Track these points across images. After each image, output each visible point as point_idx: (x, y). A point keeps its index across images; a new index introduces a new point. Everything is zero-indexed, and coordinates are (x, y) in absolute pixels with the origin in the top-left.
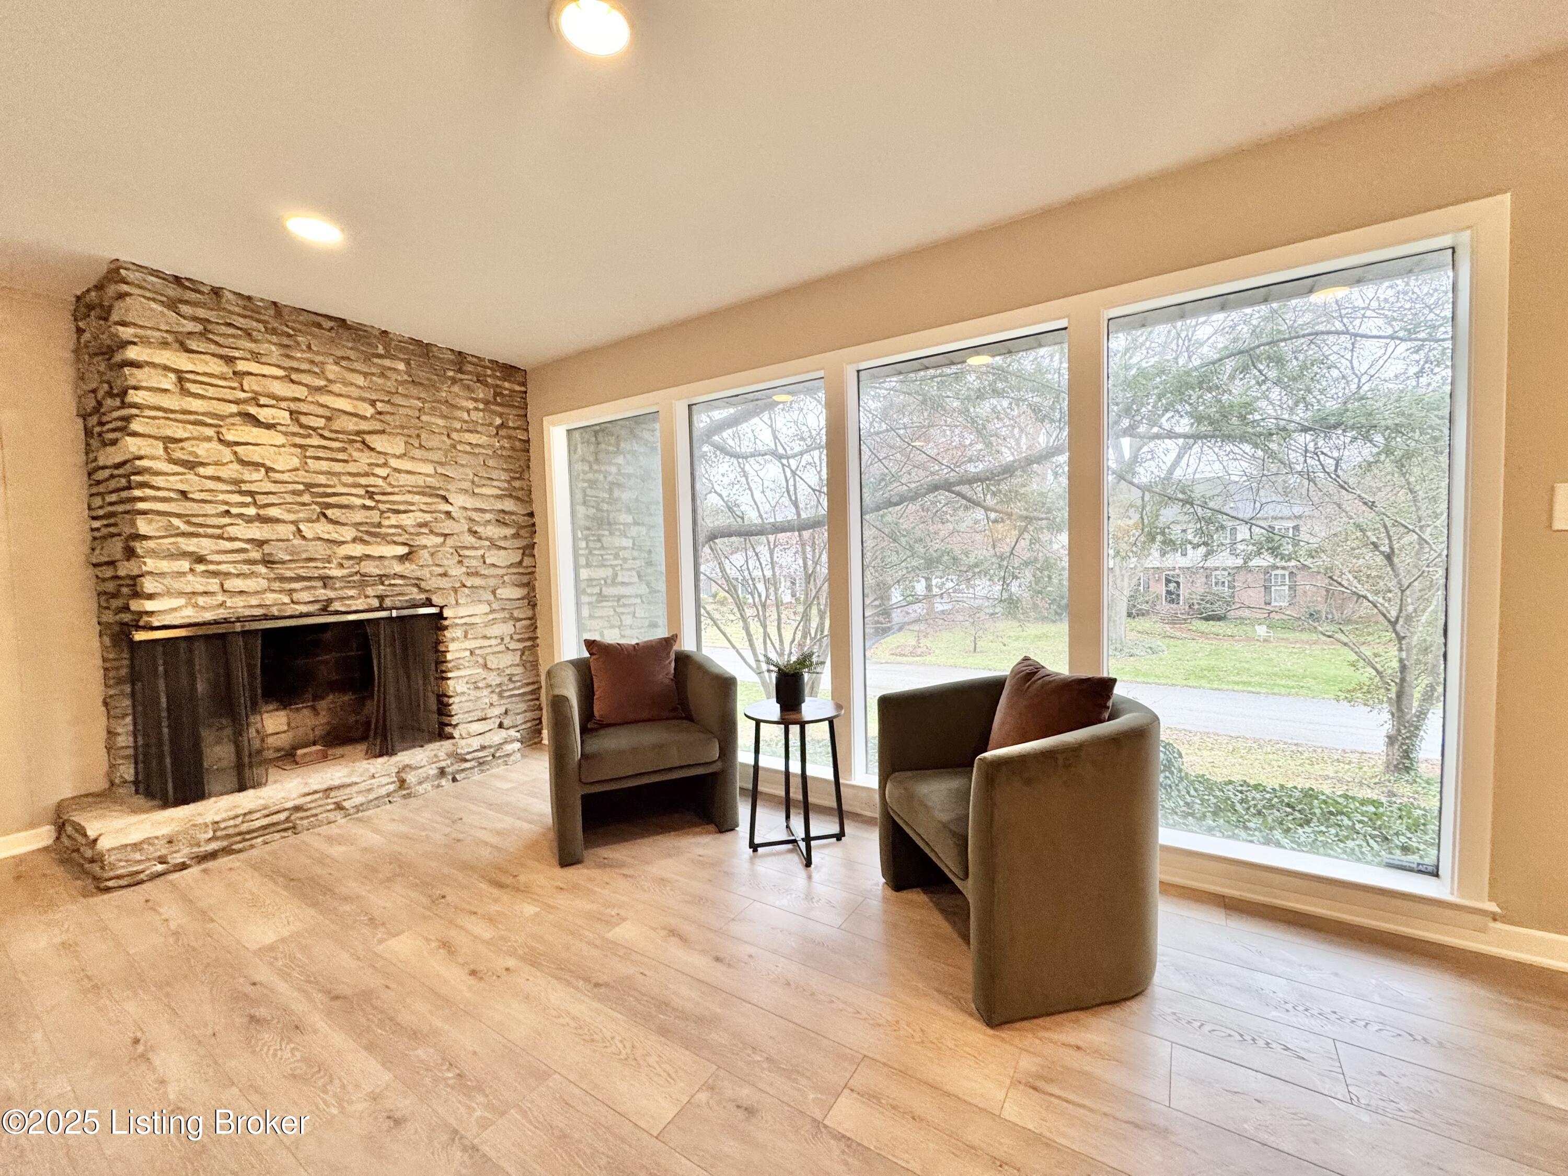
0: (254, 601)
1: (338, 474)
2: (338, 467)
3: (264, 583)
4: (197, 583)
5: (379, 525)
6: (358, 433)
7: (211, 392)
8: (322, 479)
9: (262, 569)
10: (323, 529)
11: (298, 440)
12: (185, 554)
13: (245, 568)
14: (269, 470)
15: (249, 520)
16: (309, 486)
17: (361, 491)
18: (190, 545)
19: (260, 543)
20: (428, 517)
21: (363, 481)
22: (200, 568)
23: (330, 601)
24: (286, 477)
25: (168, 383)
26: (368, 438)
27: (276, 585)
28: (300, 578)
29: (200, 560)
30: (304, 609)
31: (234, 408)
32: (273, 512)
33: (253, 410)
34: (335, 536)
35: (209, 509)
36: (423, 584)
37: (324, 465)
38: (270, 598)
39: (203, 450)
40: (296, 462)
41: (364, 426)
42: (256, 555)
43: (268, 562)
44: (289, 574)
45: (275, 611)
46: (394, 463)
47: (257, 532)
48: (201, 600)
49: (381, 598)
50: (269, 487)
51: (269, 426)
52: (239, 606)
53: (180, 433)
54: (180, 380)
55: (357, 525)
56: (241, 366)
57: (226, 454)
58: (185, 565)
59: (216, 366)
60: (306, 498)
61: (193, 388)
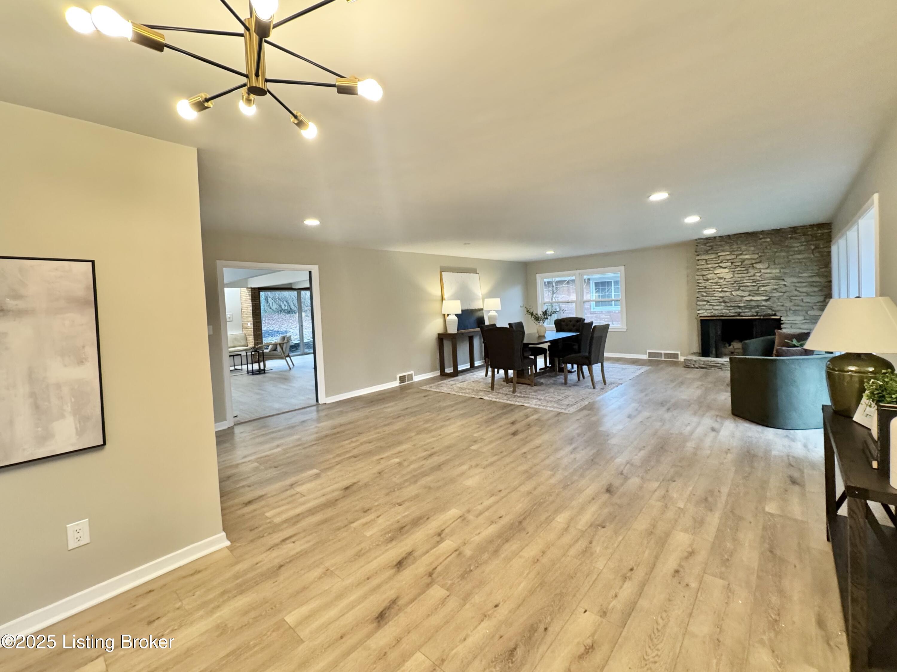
0: (720, 312)
1: (744, 277)
2: (744, 275)
3: (722, 307)
4: (707, 307)
5: (758, 290)
6: (752, 264)
7: (712, 262)
8: (739, 279)
9: (723, 304)
10: (739, 293)
11: (733, 270)
12: (705, 301)
13: (718, 303)
14: (725, 279)
15: (720, 292)
16: (735, 282)
17: (751, 281)
18: (706, 298)
19: (722, 297)
20: (776, 287)
21: (751, 278)
22: (709, 304)
23: (740, 313)
24: (729, 280)
25: (703, 262)
26: (754, 265)
27: (727, 308)
28: (731, 306)
29: (708, 302)
30: (733, 314)
31: (717, 265)
32: (725, 289)
33: (721, 265)
34: (743, 295)
35: (710, 290)
36: (773, 309)
37: (740, 275)
38: (724, 311)
39: (709, 276)
40: (732, 276)
41: (754, 261)
42: (721, 300)
43: (724, 302)
44: (729, 305)
45: (724, 315)
46: (763, 271)
47: (721, 295)
48: (708, 311)
49: (757, 312)
50: (725, 283)
51: (725, 268)
52: (716, 313)
53: (706, 274)
54: (706, 261)
55: (750, 291)
56: (719, 254)
57: (715, 276)
58: (705, 303)
59: (713, 256)
60: (735, 285)
61: (708, 262)
